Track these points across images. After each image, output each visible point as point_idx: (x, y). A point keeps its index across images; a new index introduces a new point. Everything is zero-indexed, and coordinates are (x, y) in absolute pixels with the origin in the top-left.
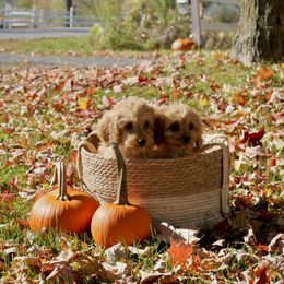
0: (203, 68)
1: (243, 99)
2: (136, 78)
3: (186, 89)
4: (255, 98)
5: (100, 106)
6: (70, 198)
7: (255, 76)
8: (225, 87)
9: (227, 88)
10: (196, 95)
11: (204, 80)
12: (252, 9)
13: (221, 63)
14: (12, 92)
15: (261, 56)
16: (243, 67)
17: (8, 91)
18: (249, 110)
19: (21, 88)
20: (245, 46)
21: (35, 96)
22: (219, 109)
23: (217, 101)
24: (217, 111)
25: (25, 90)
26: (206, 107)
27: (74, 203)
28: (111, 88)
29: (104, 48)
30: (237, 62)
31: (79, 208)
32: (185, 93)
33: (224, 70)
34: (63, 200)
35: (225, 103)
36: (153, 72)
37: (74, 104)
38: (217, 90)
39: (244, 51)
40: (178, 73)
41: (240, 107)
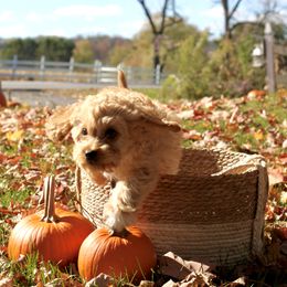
0: (265, 105)
2: (192, 111)
3: (243, 123)
6: (57, 220)
8: (284, 122)
10: (253, 129)
11: (263, 115)
13: (284, 100)
22: (276, 143)
23: (274, 135)
24: (273, 145)
26: (261, 141)
27: (62, 225)
29: (179, 97)
31: (66, 232)
32: (240, 127)
34: (49, 221)
35: (283, 138)
36: (211, 108)
38: (277, 126)
40: (237, 109)
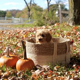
0: (59, 27)
1: (69, 34)
3: (54, 32)
4: (73, 34)
5: (29, 37)
6: (10, 57)
7: (73, 29)
8: (64, 31)
9: (65, 32)
10: (56, 33)
11: (59, 30)
12: (72, 10)
13: (64, 26)
14: (6, 34)
15: (75, 23)
16: (70, 26)
17: (5, 34)
18: (70, 37)
19: (8, 33)
20: (71, 21)
21: (12, 35)
23: (62, 35)
24: (62, 37)
25: (10, 33)
26: (59, 36)
28: (33, 32)
30: (69, 25)
32: (53, 33)
33: (65, 27)
34: (8, 57)
35: (64, 35)
37: (22, 36)
38: (62, 32)
39: (70, 22)
40: (52, 28)
41: (68, 36)
